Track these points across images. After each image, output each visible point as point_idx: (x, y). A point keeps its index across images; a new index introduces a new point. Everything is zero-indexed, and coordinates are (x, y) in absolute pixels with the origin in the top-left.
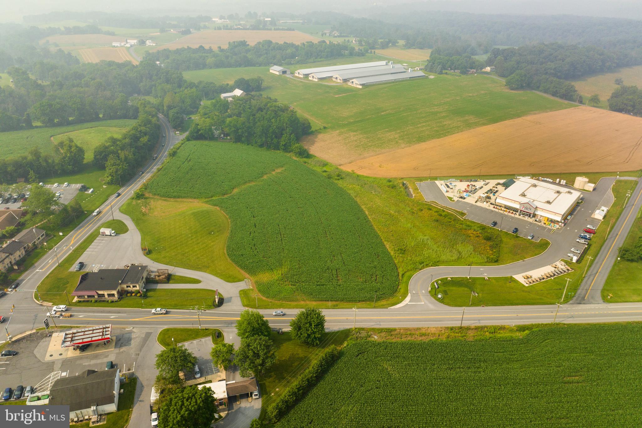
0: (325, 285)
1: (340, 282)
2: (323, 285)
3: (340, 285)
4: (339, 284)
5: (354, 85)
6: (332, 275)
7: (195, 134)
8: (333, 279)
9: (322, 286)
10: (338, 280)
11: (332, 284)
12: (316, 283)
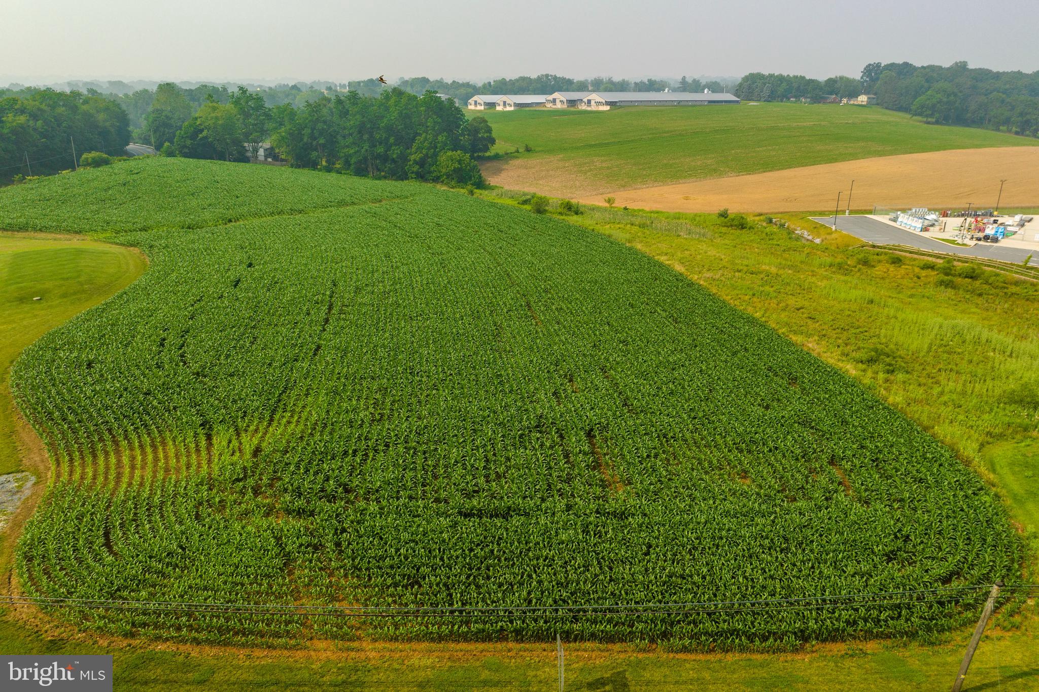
0: (518, 511)
1: (620, 497)
2: (506, 515)
3: (622, 515)
4: (612, 506)
5: (593, 107)
6: (566, 456)
7: (189, 142)
8: (569, 480)
9: (498, 522)
10: (604, 485)
11: (569, 508)
12: (458, 499)
